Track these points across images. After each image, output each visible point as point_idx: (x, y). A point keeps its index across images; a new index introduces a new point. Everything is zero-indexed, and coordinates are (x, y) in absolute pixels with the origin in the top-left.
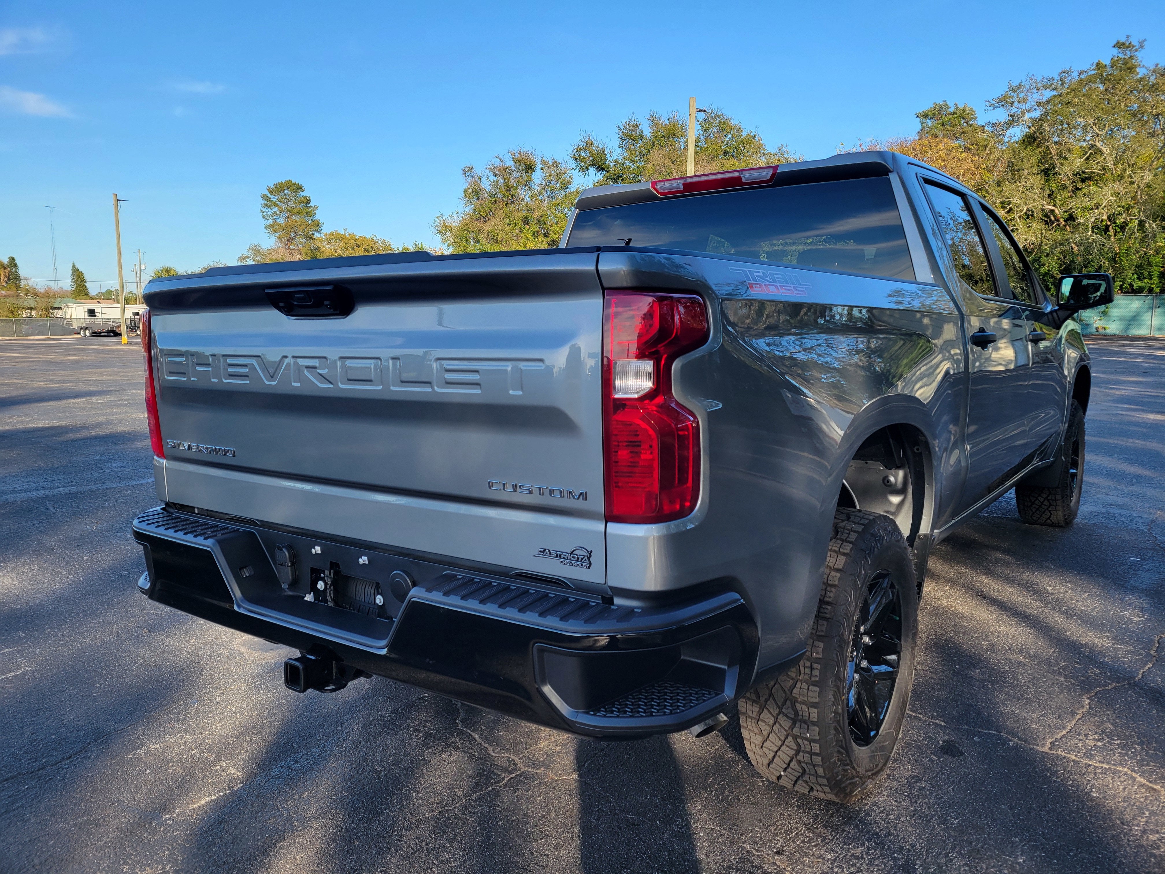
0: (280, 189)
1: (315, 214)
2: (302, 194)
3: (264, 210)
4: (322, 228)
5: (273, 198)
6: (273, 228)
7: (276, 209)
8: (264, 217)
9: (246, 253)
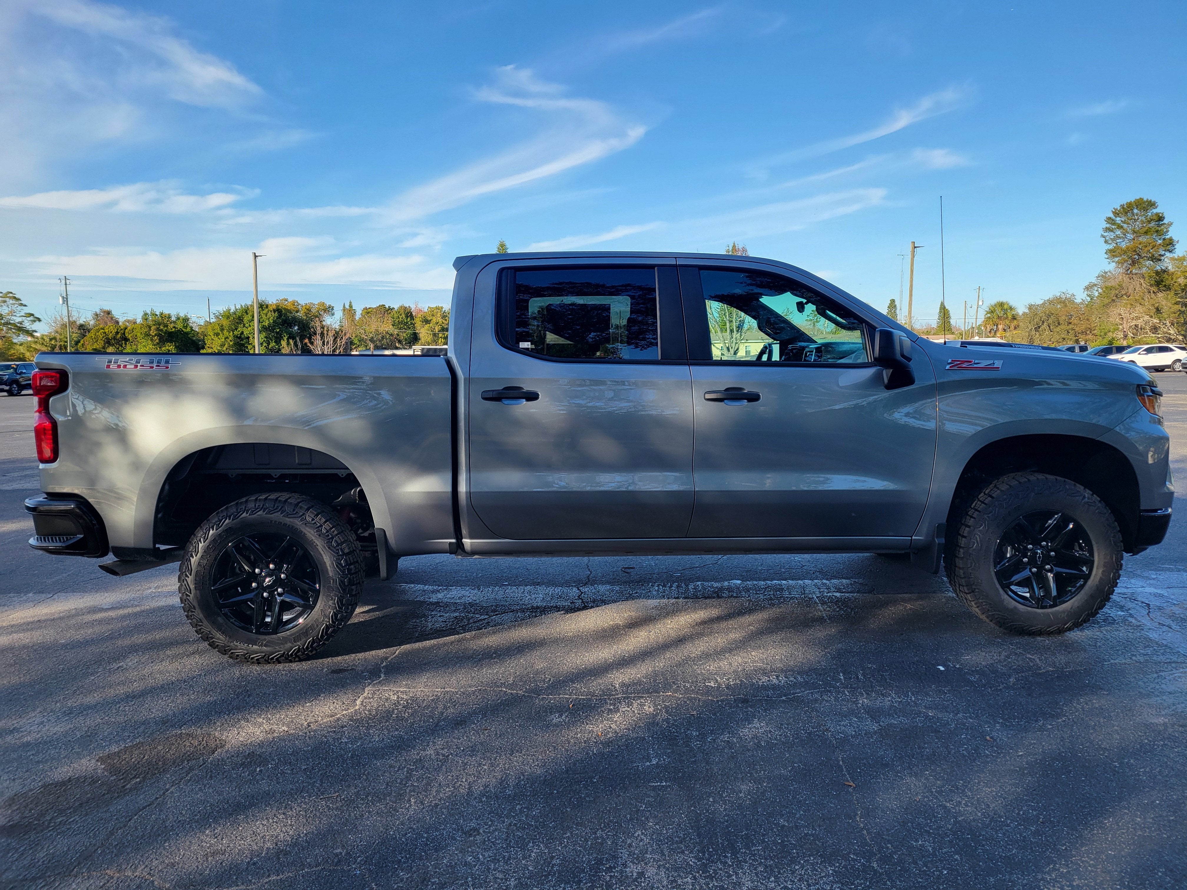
0: (1127, 210)
1: (1168, 231)
2: (1155, 211)
3: (1106, 234)
4: (1176, 247)
5: (1118, 220)
6: (1112, 253)
7: (1118, 232)
8: (1106, 242)
9: (1094, 280)
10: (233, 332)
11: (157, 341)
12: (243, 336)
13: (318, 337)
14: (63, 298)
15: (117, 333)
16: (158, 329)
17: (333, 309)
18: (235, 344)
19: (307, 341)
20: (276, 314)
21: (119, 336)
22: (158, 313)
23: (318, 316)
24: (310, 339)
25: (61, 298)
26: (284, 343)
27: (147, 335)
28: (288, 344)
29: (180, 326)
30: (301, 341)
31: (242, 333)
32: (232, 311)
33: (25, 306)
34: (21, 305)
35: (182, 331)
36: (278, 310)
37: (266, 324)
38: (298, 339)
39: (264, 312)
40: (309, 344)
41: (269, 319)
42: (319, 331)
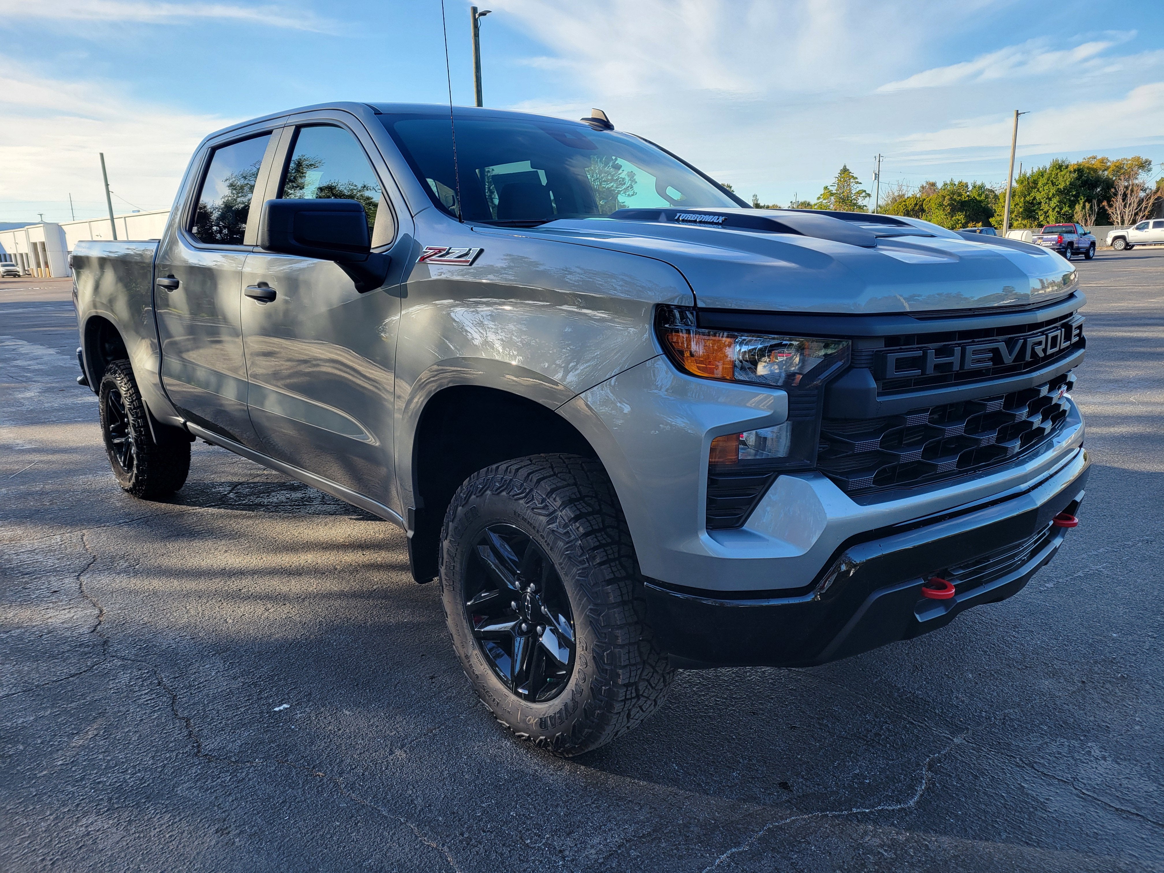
10: (1025, 198)
11: (949, 211)
12: (1035, 202)
13: (1120, 198)
14: (876, 174)
15: (916, 204)
16: (951, 199)
17: (1150, 164)
18: (1025, 210)
19: (1105, 203)
20: (1075, 175)
21: (918, 207)
22: (957, 183)
23: (1129, 175)
24: (1109, 202)
25: (874, 175)
26: (1078, 207)
27: (941, 205)
28: (1084, 207)
29: (975, 195)
30: (1100, 202)
31: (1035, 198)
32: (1028, 175)
33: (860, 183)
34: (857, 183)
35: (976, 199)
36: (1080, 171)
37: (1061, 187)
38: (1095, 202)
39: (1062, 173)
40: (1107, 208)
41: (1065, 181)
42: (1121, 192)
